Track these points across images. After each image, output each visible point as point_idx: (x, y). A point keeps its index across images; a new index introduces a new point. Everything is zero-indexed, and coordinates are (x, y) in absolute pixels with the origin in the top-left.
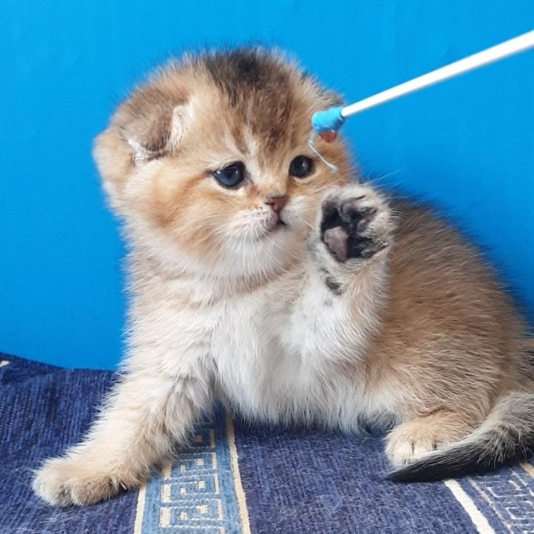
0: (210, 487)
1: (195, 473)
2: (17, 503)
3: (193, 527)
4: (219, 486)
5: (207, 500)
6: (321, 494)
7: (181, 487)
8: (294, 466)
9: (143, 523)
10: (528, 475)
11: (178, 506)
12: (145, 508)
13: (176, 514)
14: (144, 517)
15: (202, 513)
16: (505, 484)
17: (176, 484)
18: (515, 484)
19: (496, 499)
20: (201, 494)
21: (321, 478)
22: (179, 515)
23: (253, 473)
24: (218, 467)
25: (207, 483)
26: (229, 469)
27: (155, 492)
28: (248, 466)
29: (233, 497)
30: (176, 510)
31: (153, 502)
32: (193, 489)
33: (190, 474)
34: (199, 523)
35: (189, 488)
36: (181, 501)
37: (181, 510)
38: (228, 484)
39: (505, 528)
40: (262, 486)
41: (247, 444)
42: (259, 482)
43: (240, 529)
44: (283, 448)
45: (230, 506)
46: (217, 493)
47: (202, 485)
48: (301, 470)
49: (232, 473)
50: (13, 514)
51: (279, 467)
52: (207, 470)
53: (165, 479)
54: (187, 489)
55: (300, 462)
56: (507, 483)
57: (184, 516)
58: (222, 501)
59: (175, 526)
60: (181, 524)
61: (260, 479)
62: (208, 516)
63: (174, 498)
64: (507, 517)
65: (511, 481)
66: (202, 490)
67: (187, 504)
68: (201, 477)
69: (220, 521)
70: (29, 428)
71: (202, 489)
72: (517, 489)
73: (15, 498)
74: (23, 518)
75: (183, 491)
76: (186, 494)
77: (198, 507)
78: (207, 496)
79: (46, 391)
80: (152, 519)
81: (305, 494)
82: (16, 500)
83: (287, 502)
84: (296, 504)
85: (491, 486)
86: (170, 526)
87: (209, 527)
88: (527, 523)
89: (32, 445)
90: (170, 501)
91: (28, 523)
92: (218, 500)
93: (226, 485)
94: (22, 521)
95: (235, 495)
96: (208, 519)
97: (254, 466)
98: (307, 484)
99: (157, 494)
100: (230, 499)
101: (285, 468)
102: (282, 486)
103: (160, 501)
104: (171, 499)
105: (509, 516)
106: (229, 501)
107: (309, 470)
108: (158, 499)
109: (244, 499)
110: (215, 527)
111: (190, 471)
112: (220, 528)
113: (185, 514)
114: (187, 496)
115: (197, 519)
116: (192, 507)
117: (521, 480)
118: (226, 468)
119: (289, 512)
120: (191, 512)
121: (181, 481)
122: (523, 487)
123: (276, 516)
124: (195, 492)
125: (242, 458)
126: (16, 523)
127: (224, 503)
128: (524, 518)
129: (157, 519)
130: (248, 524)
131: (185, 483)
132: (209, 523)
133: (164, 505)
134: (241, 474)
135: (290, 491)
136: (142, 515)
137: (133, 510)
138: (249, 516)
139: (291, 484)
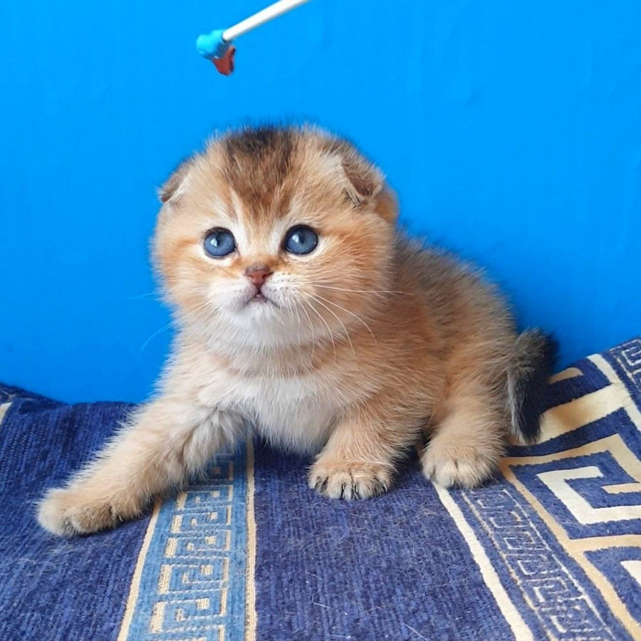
0: (222, 519)
1: (209, 505)
2: (24, 534)
3: (198, 558)
4: (232, 518)
5: (217, 530)
6: (330, 526)
7: (192, 518)
8: (308, 501)
9: (148, 554)
10: (530, 506)
11: (186, 537)
12: (153, 538)
13: (184, 545)
14: (149, 547)
15: (210, 543)
16: (507, 515)
17: (188, 514)
18: (517, 515)
19: (495, 529)
20: (213, 525)
21: (333, 511)
22: (186, 545)
23: (267, 506)
24: (233, 499)
25: (219, 514)
26: (244, 501)
27: (165, 523)
28: (263, 499)
29: (244, 528)
30: (184, 541)
31: (161, 533)
32: (206, 520)
33: (204, 506)
34: (205, 553)
35: (201, 519)
36: (190, 532)
37: (189, 541)
38: (241, 516)
39: (501, 558)
40: (275, 518)
41: (265, 478)
42: (272, 515)
43: (246, 559)
44: (301, 483)
45: (239, 536)
46: (229, 524)
47: (214, 516)
48: (315, 504)
49: (247, 505)
50: (17, 545)
51: (294, 501)
52: (221, 502)
53: (179, 509)
54: (198, 520)
56: (509, 514)
57: (190, 546)
58: (232, 532)
59: (181, 557)
60: (186, 555)
61: (274, 512)
62: (215, 547)
63: (184, 528)
64: (504, 547)
65: (513, 513)
66: (213, 522)
67: (196, 535)
68: (214, 509)
69: (226, 552)
70: (44, 459)
71: (213, 520)
72: (518, 520)
73: (23, 530)
74: (28, 549)
75: (194, 521)
76: (196, 525)
77: (207, 538)
78: (217, 527)
79: (65, 421)
80: (157, 550)
81: (315, 525)
82: (24, 532)
83: (296, 533)
84: (305, 535)
85: (493, 516)
86: (174, 557)
87: (215, 557)
88: (522, 553)
89: (46, 476)
90: (179, 532)
91: (31, 554)
92: (228, 531)
93: (239, 516)
94: (26, 552)
95: (247, 525)
96: (215, 550)
97: (269, 499)
98: (319, 516)
99: (168, 525)
100: (240, 530)
101: (299, 501)
102: (294, 518)
103: (169, 531)
104: (181, 530)
105: (506, 545)
106: (239, 531)
108: (167, 530)
109: (255, 530)
110: (221, 558)
111: (205, 502)
112: (225, 558)
113: (193, 544)
114: (197, 527)
115: (204, 550)
116: (200, 538)
117: (523, 511)
118: (241, 501)
119: (296, 543)
120: (199, 542)
121: (194, 512)
122: (524, 518)
123: (283, 547)
124: (206, 523)
125: (258, 491)
126: (20, 554)
127: (234, 534)
128: (521, 548)
129: (162, 550)
130: (255, 554)
131: (198, 514)
132: (215, 553)
133: (172, 536)
134: (255, 506)
135: (301, 523)
136: (148, 546)
137: (139, 541)
138: (257, 546)
139: (303, 516)
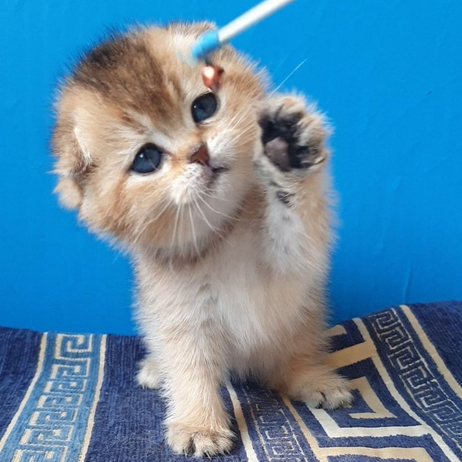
0: (69, 417)
1: (62, 406)
3: (44, 446)
4: (77, 416)
5: (64, 425)
6: (150, 430)
8: (137, 409)
9: (7, 440)
10: (296, 423)
11: (40, 429)
12: (14, 428)
14: (10, 435)
15: (56, 435)
16: (279, 428)
17: (45, 412)
20: (61, 420)
22: (38, 436)
24: (81, 404)
25: (68, 413)
26: (89, 406)
27: (26, 416)
29: (84, 425)
30: (36, 432)
31: (21, 425)
32: (57, 417)
33: (58, 407)
34: (50, 443)
36: (43, 425)
37: (41, 432)
38: (84, 416)
41: (109, 392)
42: (108, 417)
43: (81, 448)
45: (80, 430)
46: (73, 421)
47: (64, 415)
48: (141, 412)
49: (90, 409)
51: (126, 409)
52: (72, 405)
54: (51, 416)
55: (143, 407)
57: (40, 437)
59: (31, 444)
62: (59, 438)
63: (39, 422)
65: (283, 427)
67: (47, 428)
68: (65, 410)
69: (67, 442)
71: (63, 417)
72: (285, 433)
75: (48, 417)
76: (49, 420)
77: (54, 431)
78: (64, 423)
80: (15, 438)
83: (123, 431)
84: (129, 433)
86: (27, 444)
87: (57, 446)
90: (35, 425)
95: (87, 423)
97: (108, 407)
98: (142, 421)
100: (81, 426)
104: (36, 423)
106: (79, 428)
107: (147, 412)
108: (26, 422)
109: (92, 427)
110: (61, 446)
112: (65, 447)
113: (43, 435)
114: (49, 422)
115: (50, 439)
116: (49, 430)
119: (121, 438)
120: (48, 434)
121: (50, 410)
123: (111, 440)
125: (101, 401)
127: (76, 429)
129: (18, 438)
130: (88, 444)
131: (52, 412)
132: (58, 443)
135: (128, 424)
138: (91, 438)
139: (131, 420)
